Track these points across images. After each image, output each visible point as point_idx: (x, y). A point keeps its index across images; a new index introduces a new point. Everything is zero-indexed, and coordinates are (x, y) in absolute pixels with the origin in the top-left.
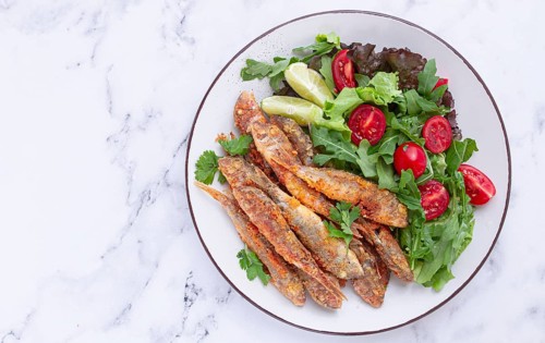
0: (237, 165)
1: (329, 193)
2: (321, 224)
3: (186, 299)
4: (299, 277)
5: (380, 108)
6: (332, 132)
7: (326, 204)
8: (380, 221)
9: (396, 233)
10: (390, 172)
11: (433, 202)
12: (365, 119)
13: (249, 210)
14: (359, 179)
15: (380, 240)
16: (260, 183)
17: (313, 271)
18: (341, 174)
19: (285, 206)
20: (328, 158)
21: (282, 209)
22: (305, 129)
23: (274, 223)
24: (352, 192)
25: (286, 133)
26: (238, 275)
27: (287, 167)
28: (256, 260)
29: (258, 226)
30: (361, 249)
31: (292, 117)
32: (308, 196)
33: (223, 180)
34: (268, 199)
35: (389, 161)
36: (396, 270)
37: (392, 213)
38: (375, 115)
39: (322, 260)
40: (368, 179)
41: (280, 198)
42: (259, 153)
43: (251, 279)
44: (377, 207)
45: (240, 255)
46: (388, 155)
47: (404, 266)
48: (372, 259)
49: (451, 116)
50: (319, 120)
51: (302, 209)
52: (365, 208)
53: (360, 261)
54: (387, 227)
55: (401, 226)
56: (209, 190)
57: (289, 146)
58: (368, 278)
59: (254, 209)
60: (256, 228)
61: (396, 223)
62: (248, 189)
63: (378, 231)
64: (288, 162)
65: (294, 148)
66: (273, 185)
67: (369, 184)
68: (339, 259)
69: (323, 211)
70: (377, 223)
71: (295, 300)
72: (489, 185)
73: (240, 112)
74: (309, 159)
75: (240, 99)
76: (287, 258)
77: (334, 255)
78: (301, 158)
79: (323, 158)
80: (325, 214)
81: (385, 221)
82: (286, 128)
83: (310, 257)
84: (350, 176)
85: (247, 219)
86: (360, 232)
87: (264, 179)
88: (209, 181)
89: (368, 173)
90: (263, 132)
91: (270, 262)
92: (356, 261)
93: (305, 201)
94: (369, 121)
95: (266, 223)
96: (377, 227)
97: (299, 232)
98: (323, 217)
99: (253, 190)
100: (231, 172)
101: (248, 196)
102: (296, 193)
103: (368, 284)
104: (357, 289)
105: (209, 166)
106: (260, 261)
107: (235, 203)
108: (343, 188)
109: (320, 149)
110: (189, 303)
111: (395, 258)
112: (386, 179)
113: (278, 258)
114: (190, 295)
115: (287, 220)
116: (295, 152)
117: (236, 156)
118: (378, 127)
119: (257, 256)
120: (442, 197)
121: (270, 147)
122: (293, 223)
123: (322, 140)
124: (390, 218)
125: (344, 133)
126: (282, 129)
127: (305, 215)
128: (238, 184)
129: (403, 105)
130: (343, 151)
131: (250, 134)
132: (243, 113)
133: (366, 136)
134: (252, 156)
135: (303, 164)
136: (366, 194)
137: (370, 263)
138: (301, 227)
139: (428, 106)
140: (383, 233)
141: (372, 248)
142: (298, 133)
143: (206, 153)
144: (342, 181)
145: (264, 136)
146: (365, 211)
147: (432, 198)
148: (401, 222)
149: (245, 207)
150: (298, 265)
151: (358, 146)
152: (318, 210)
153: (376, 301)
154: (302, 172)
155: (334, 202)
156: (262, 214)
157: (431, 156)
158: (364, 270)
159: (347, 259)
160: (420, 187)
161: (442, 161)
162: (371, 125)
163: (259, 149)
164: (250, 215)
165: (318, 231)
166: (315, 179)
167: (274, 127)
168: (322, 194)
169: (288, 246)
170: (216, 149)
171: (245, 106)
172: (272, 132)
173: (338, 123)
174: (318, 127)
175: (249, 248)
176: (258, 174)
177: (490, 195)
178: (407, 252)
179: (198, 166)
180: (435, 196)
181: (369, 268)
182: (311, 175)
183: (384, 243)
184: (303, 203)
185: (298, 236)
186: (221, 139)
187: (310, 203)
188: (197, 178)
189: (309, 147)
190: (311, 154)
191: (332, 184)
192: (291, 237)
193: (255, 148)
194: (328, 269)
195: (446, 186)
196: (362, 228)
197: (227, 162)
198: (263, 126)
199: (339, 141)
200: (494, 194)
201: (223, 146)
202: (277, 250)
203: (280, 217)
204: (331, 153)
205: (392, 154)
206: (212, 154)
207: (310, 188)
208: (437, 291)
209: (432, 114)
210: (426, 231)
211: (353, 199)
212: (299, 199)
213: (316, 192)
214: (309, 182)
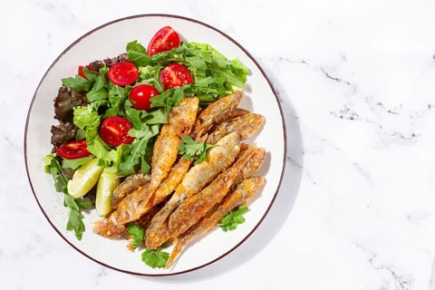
0: (152, 235)
2: (197, 167)
4: (240, 183)
5: (102, 121)
6: (123, 159)
7: (181, 163)
9: (203, 106)
11: (178, 76)
12: (112, 133)
13: (188, 225)
14: (160, 137)
15: (208, 119)
16: (165, 217)
17: (234, 172)
18: (156, 151)
19: (183, 196)
20: (144, 162)
21: (185, 198)
22: (122, 180)
23: (196, 205)
24: (169, 143)
25: (125, 196)
26: (241, 231)
27: (151, 195)
28: (228, 216)
29: (199, 217)
30: (217, 133)
31: (112, 191)
32: (174, 178)
33: (165, 245)
34: (178, 210)
35: (145, 114)
36: (232, 107)
37: (187, 110)
38: (109, 125)
39: (226, 165)
40: (160, 130)
41: (177, 200)
42: (141, 217)
43: (244, 220)
44: (182, 123)
45: (225, 230)
46: (141, 114)
48: (225, 124)
49: (108, 62)
50: (114, 170)
51: (185, 183)
52: (183, 132)
53: (227, 134)
54: (199, 114)
55: (197, 102)
56: (173, 257)
57: (135, 194)
58: (240, 127)
59: (186, 221)
60: (202, 219)
62: (170, 226)
63: (202, 121)
64: (147, 193)
65: (137, 188)
66: (166, 206)
67: (163, 129)
68: (225, 152)
69: (187, 165)
70: (196, 121)
72: (164, 31)
73: (109, 233)
74: (146, 177)
75: (99, 234)
76: (225, 194)
77: (221, 157)
78: (144, 184)
79: (145, 166)
80: (189, 163)
82: (121, 195)
83: (223, 175)
84: (157, 144)
85: (196, 226)
86: (203, 135)
87: (161, 214)
88: (166, 256)
90: (124, 214)
91: (228, 205)
92: (226, 138)
93: (178, 180)
94: (113, 130)
95: (197, 211)
96: (199, 122)
97: (204, 184)
98: (192, 165)
99: (170, 222)
100: (158, 239)
101: (176, 225)
102: (172, 188)
103: (245, 127)
104: (249, 136)
105: (154, 257)
108: (167, 150)
109: (137, 168)
111: (223, 108)
112: (159, 117)
113: (225, 199)
115: (194, 194)
116: (140, 188)
118: (119, 123)
120: (173, 69)
121: (136, 209)
122: (196, 189)
123: (129, 166)
125: (123, 149)
126: (121, 200)
127: (190, 179)
128: (167, 233)
129: (100, 103)
130: (139, 148)
131: (127, 225)
133: (125, 133)
134: (144, 222)
135: (149, 182)
136: (172, 130)
137: (228, 126)
138: (200, 182)
139: (100, 82)
140: (203, 117)
141: (215, 126)
142: (125, 186)
143: (144, 260)
145: (127, 213)
146: (186, 132)
147: (174, 78)
148: (194, 103)
151: (134, 138)
152: (186, 169)
153: (259, 120)
155: (179, 157)
156: (189, 214)
157: (140, 80)
158: (233, 131)
159: (224, 145)
160: (166, 89)
161: (144, 70)
162: (118, 129)
163: (138, 217)
164: (191, 224)
165: (203, 170)
167: (119, 205)
168: (173, 166)
169: (214, 193)
170: (139, 253)
171: (104, 229)
172: (124, 207)
173: (114, 155)
174: (119, 171)
176: (158, 218)
177: (171, 31)
178: (219, 96)
179: (154, 266)
180: (173, 75)
181: (232, 127)
183: (212, 116)
184: (181, 182)
185: (207, 185)
186: (132, 248)
187: (181, 176)
188: (164, 266)
189: (136, 177)
190: (141, 175)
191: (163, 159)
192: (208, 191)
193: (137, 220)
194: (233, 160)
195: (165, 66)
196: (199, 134)
197: (150, 242)
198: (119, 214)
199: (130, 154)
200: (170, 28)
201: (137, 246)
202: (219, 201)
203: (191, 200)
204: (140, 159)
205: (139, 112)
206: (144, 255)
207: (167, 177)
209: (107, 78)
210: (202, 82)
211: (175, 142)
212: (178, 185)
213: (170, 171)
214: (162, 177)
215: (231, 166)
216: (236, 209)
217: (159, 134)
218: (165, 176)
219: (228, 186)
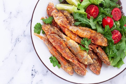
0: (48, 27)
1: (80, 35)
2: (78, 46)
3: (32, 75)
4: (71, 64)
5: (97, 5)
6: (80, 15)
7: (79, 39)
8: (98, 44)
9: (104, 48)
10: (101, 27)
11: (116, 37)
12: (92, 10)
13: (53, 42)
14: (90, 30)
16: (56, 32)
17: (76, 62)
18: (84, 28)
19: (65, 40)
21: (64, 41)
22: (71, 14)
23: (62, 46)
24: (88, 34)
25: (65, 16)
26: (50, 65)
27: (65, 26)
28: (56, 60)
29: (56, 47)
30: (92, 54)
31: (66, 10)
32: (73, 36)
33: (44, 33)
34: (59, 38)
35: (100, 23)
36: (104, 61)
37: (102, 41)
38: (95, 8)
39: (79, 58)
40: (94, 30)
41: (63, 37)
42: (56, 22)
43: (54, 66)
44: (97, 39)
45: (50, 58)
46: (100, 21)
47: (107, 59)
48: (96, 58)
49: (121, 8)
50: (76, 10)
51: (71, 41)
52: (93, 40)
54: (100, 46)
55: (105, 46)
56: (39, 36)
57: (66, 19)
58: (95, 64)
59: (54, 41)
60: (55, 48)
61: (104, 45)
62: (52, 35)
64: (66, 25)
65: (68, 20)
66: (61, 33)
67: (94, 31)
68: (85, 58)
69: (78, 41)
70: (97, 45)
71: (70, 73)
73: (49, 9)
74: (73, 24)
75: (48, 5)
76: (66, 58)
77: (83, 56)
78: (70, 23)
79: (78, 23)
80: (79, 42)
81: (100, 44)
82: (65, 14)
83: (74, 57)
84: (87, 29)
85: (52, 45)
86: (92, 48)
87: (57, 31)
88: (39, 33)
89: (94, 28)
91: (60, 60)
92: (90, 58)
94: (93, 10)
95: (59, 46)
97: (70, 49)
98: (78, 44)
99: (54, 35)
100: (46, 29)
101: (52, 37)
102: (69, 35)
103: (95, 66)
104: (91, 68)
105: (39, 28)
106: (57, 60)
107: (48, 40)
108: (85, 33)
109: (76, 20)
110: (33, 76)
111: (104, 57)
112: (100, 29)
113: (63, 58)
114: (34, 73)
115: (66, 44)
116: (68, 21)
117: (48, 24)
118: (96, 12)
119: (56, 58)
120: (119, 36)
121: (59, 20)
122: (68, 46)
123: (77, 17)
124: (102, 43)
125: (85, 14)
126: (63, 14)
127: (72, 43)
128: (49, 34)
129: (105, 4)
130: (85, 21)
131: (52, 16)
132: (50, 10)
134: (53, 24)
135: (71, 25)
136: (93, 35)
137: (95, 59)
138: (71, 47)
139: (113, 4)
140: (99, 48)
141: (96, 54)
142: (69, 15)
143: (37, 24)
144: (84, 30)
145: (57, 16)
147: (115, 36)
148: (105, 44)
149: (51, 41)
150: (71, 60)
151: (89, 19)
152: (77, 41)
153: (98, 72)
154: (71, 28)
155: (82, 38)
156: (57, 43)
158: (93, 61)
159: (87, 58)
160: (111, 32)
161: (118, 23)
162: (94, 12)
163: (56, 21)
164: (53, 44)
165: (77, 48)
166: (75, 30)
168: (78, 36)
169: (66, 54)
170: (41, 22)
171: (50, 7)
172: (60, 15)
173: (82, 11)
174: (75, 13)
175: (53, 56)
176: (56, 29)
178: (108, 55)
179: (35, 28)
180: (117, 35)
181: (95, 61)
182: (74, 29)
183: (100, 52)
184: (71, 39)
185: (70, 50)
186: (42, 19)
187: (74, 39)
188: (35, 32)
189: (73, 20)
190: (73, 22)
192: (67, 50)
193: (54, 21)
194: (81, 61)
195: (120, 32)
197: (45, 26)
198: (57, 13)
199: (83, 17)
201: (43, 21)
202: (63, 55)
203: (64, 43)
204: (81, 21)
205: (101, 20)
206: (40, 24)
207: (73, 33)
208: (119, 68)
209: (114, 7)
210: (114, 47)
211: (89, 36)
212: (70, 37)
213: (76, 35)
214: (73, 31)
216: (59, 63)
218: (74, 32)
219: (69, 60)
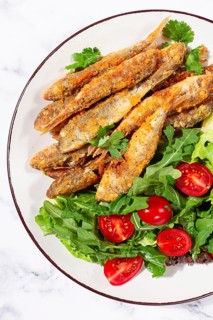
0: (177, 58)
2: (111, 122)
5: (208, 194)
6: (193, 146)
7: (128, 130)
9: (90, 189)
11: (113, 226)
13: (135, 60)
14: (146, 162)
15: (88, 172)
19: (133, 92)
20: (170, 138)
21: (131, 89)
22: (199, 124)
23: (120, 79)
24: (136, 154)
25: (198, 105)
28: (89, 62)
29: (120, 66)
30: (83, 155)
32: (137, 114)
34: (142, 77)
37: (110, 186)
40: (144, 171)
41: (141, 88)
44: (119, 174)
45: (96, 50)
46: (162, 191)
50: (204, 138)
52: (119, 164)
53: (72, 152)
54: (98, 180)
55: (97, 193)
57: (187, 105)
60: (118, 64)
61: (100, 189)
63: (96, 172)
65: (183, 110)
66: (154, 84)
68: (77, 132)
70: (103, 173)
72: (119, 281)
76: (87, 86)
77: (82, 128)
78: (172, 115)
79: (169, 132)
81: (105, 178)
83: (84, 107)
85: (126, 58)
86: (98, 156)
87: (161, 76)
89: (150, 171)
90: (203, 84)
93: (135, 110)
95: (120, 72)
96: (100, 171)
98: (117, 125)
99: (153, 66)
100: (171, 52)
105: (180, 35)
108: (140, 147)
109: (178, 133)
115: (120, 91)
116: (180, 110)
117: (185, 60)
118: (190, 188)
119: (92, 63)
122: (116, 97)
123: (188, 135)
125: (189, 157)
126: (203, 102)
127: (122, 109)
129: (206, 214)
130: (173, 155)
131: (203, 73)
133: (184, 176)
134: (180, 72)
135: (168, 116)
138: (111, 103)
139: (202, 237)
140: (93, 175)
142: (196, 117)
143: (192, 33)
145: (200, 85)
146: (116, 162)
148: (101, 194)
150: (79, 96)
151: (176, 167)
153: (35, 161)
154: (161, 113)
155: (129, 137)
157: (156, 231)
160: (129, 214)
161: (149, 242)
162: (191, 181)
163: (188, 79)
164: (131, 60)
165: (105, 118)
167: (206, 95)
168: (137, 128)
169: (94, 89)
172: (202, 93)
177: (111, 279)
178: (73, 196)
179: (183, 25)
180: (119, 230)
182: (157, 121)
183: (84, 175)
184: (133, 108)
185: (103, 99)
187: (131, 115)
188: (171, 22)
189: (182, 124)
190: (176, 125)
191: (147, 138)
192: (104, 92)
193: (190, 76)
194: (70, 121)
196: (102, 157)
197: (181, 50)
198: (208, 85)
199: (183, 151)
200: (112, 283)
204: (173, 143)
205: (164, 195)
206: (191, 40)
207: (146, 117)
209: (193, 240)
212: (136, 106)
213: (141, 122)
215: (74, 115)
216: (79, 69)
217: (147, 166)
218: (149, 118)
